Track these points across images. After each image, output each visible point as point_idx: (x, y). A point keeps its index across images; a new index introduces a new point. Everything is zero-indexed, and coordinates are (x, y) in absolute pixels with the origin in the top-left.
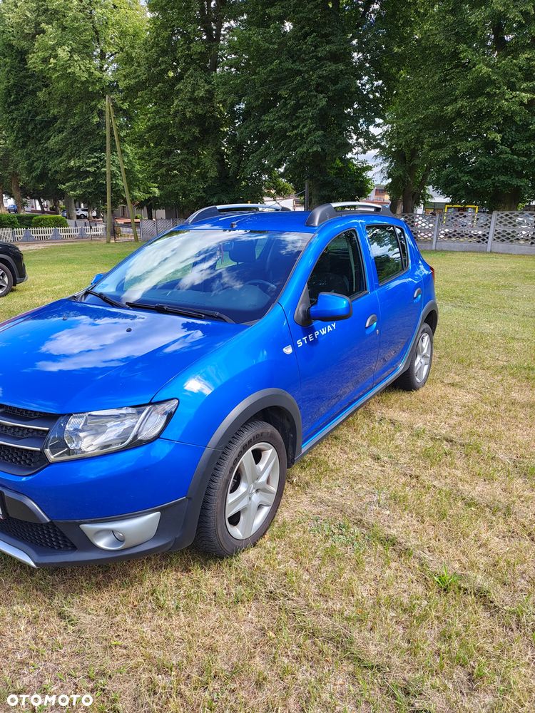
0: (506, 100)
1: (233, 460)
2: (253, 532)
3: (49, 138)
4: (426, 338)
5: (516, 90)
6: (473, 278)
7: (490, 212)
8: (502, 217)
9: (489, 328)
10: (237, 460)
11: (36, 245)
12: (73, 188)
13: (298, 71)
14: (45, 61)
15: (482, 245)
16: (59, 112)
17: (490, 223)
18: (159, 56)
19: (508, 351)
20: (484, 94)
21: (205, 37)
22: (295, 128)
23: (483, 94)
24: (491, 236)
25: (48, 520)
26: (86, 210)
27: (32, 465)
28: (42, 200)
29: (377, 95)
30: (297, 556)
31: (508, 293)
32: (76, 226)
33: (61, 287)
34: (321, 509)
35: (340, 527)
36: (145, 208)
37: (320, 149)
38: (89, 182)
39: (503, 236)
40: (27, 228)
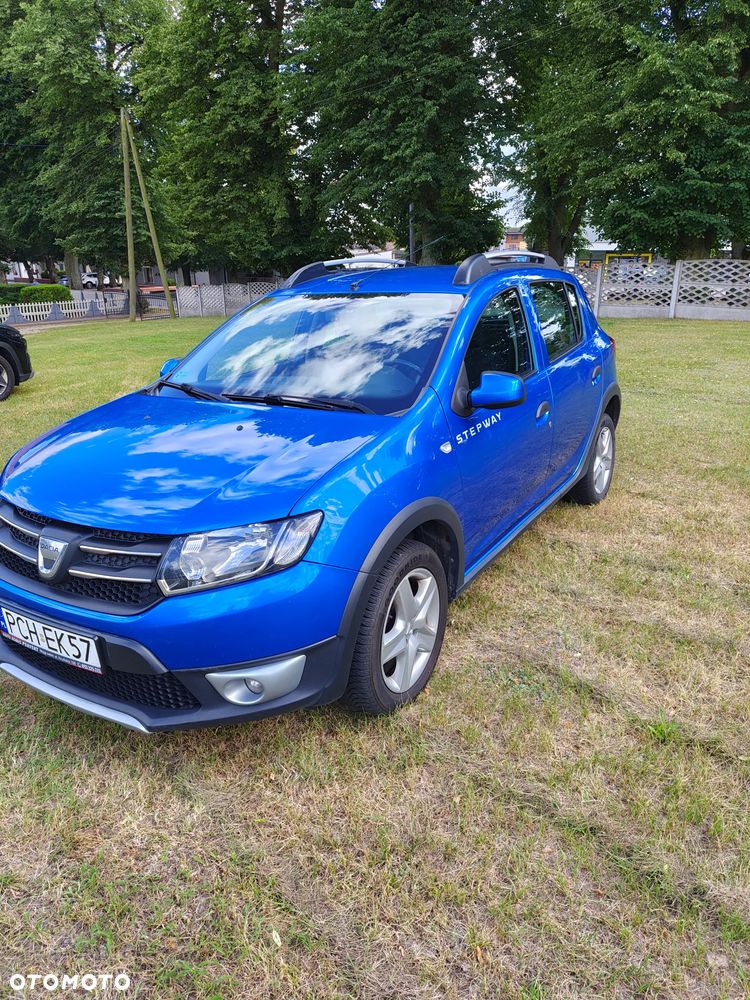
0: (691, 103)
1: (388, 589)
2: (411, 685)
3: (37, 172)
4: (607, 433)
5: (705, 89)
6: (655, 354)
7: (673, 261)
8: (688, 269)
9: (682, 419)
10: (393, 590)
11: (28, 329)
12: (78, 243)
13: (397, 67)
14: (27, 57)
15: (663, 308)
16: (51, 134)
17: (672, 277)
18: (196, 49)
19: (710, 450)
20: (660, 96)
21: (260, 21)
22: (395, 148)
23: (657, 96)
24: (674, 296)
25: (165, 670)
26: (95, 276)
27: (140, 601)
28: (29, 263)
29: (509, 97)
30: (470, 711)
31: (705, 372)
32: (83, 298)
33: (81, 384)
34: (491, 654)
35: (520, 675)
36: (180, 270)
37: (430, 178)
38: (100, 234)
39: (691, 295)
40: (13, 305)
